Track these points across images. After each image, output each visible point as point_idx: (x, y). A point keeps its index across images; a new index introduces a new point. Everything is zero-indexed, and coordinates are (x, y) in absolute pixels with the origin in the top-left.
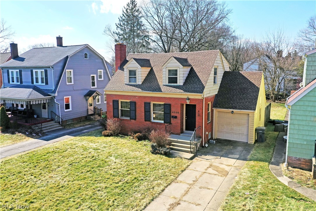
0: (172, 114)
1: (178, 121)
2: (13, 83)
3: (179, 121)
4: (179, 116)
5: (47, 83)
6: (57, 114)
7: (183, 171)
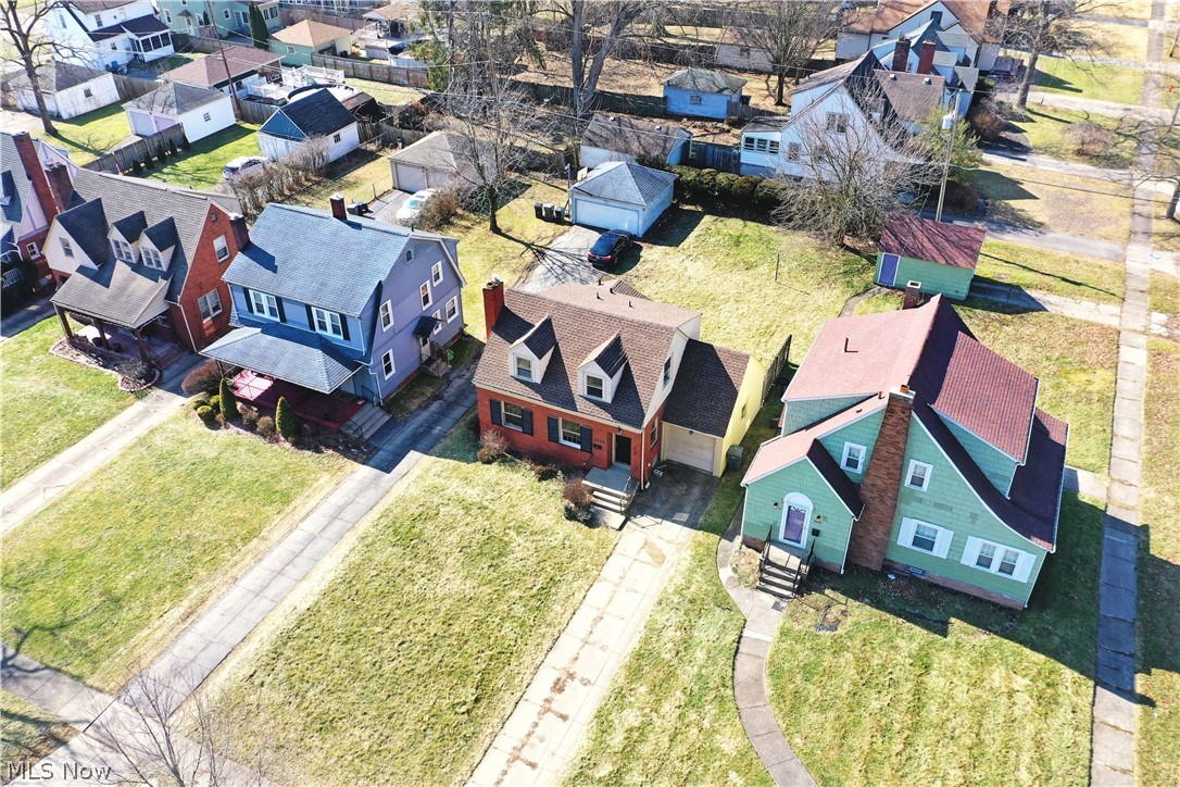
0: (594, 442)
1: (604, 453)
2: (260, 315)
3: (606, 454)
4: (604, 446)
5: (347, 337)
6: (375, 392)
7: (608, 558)
